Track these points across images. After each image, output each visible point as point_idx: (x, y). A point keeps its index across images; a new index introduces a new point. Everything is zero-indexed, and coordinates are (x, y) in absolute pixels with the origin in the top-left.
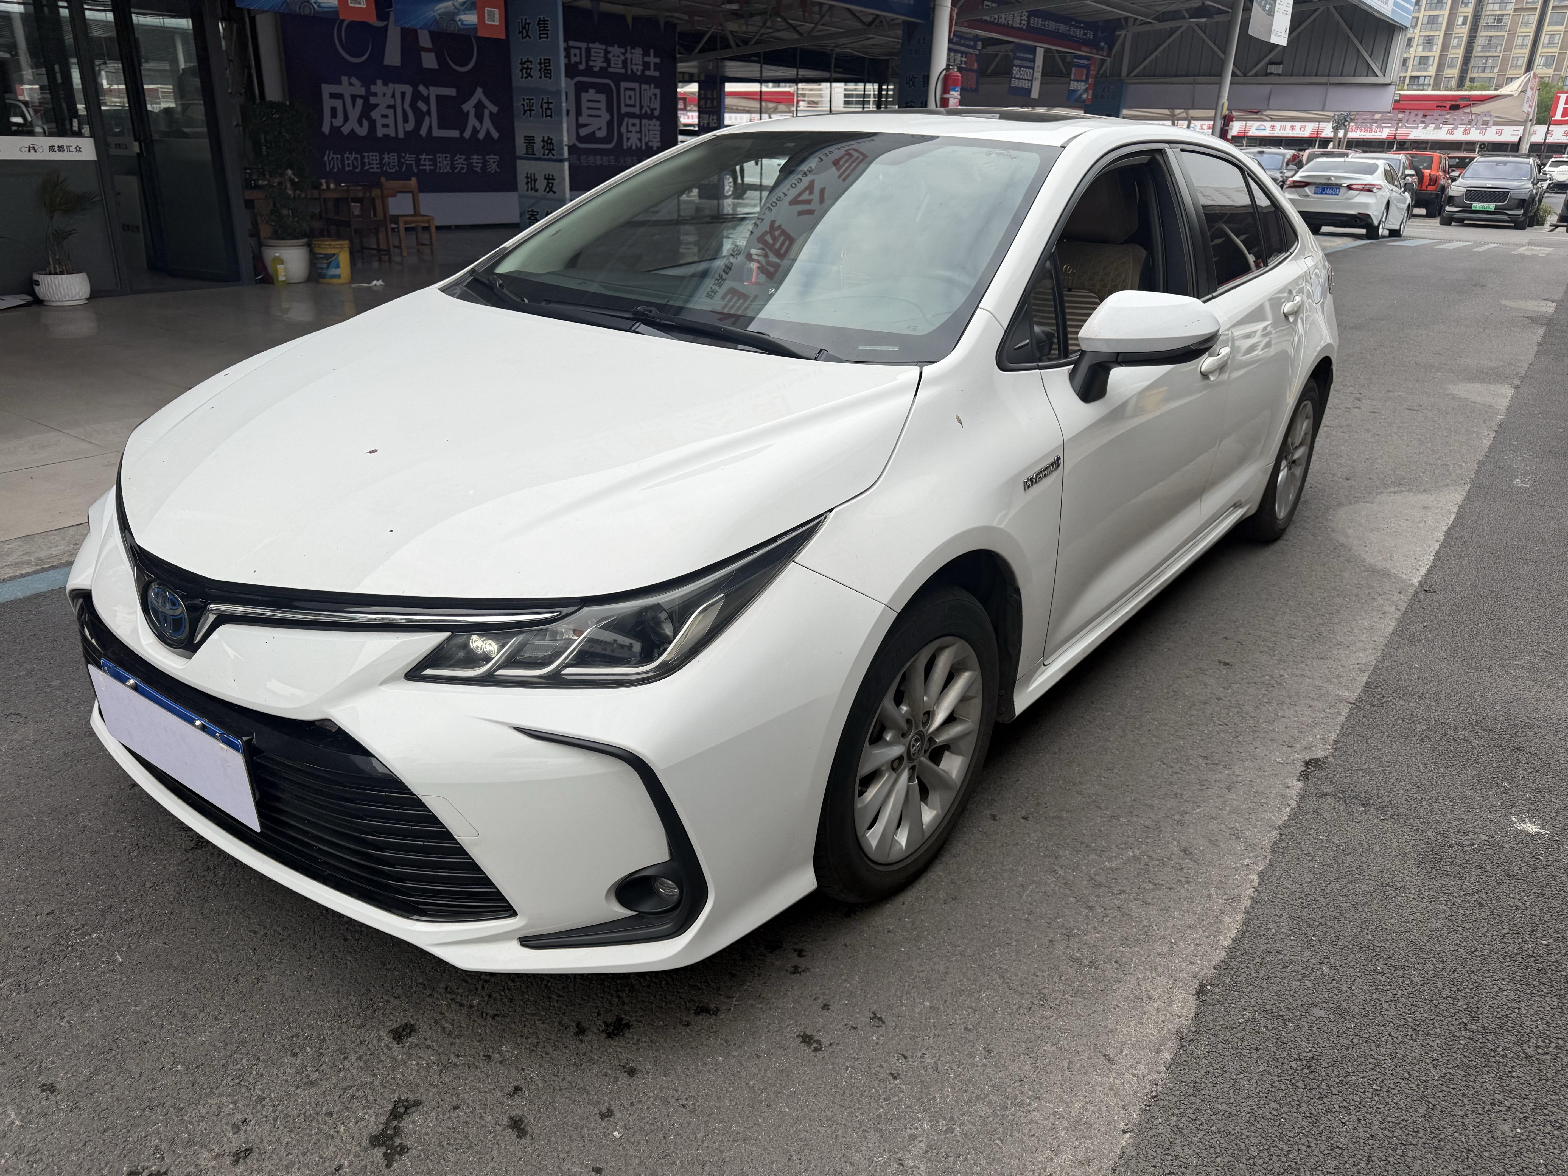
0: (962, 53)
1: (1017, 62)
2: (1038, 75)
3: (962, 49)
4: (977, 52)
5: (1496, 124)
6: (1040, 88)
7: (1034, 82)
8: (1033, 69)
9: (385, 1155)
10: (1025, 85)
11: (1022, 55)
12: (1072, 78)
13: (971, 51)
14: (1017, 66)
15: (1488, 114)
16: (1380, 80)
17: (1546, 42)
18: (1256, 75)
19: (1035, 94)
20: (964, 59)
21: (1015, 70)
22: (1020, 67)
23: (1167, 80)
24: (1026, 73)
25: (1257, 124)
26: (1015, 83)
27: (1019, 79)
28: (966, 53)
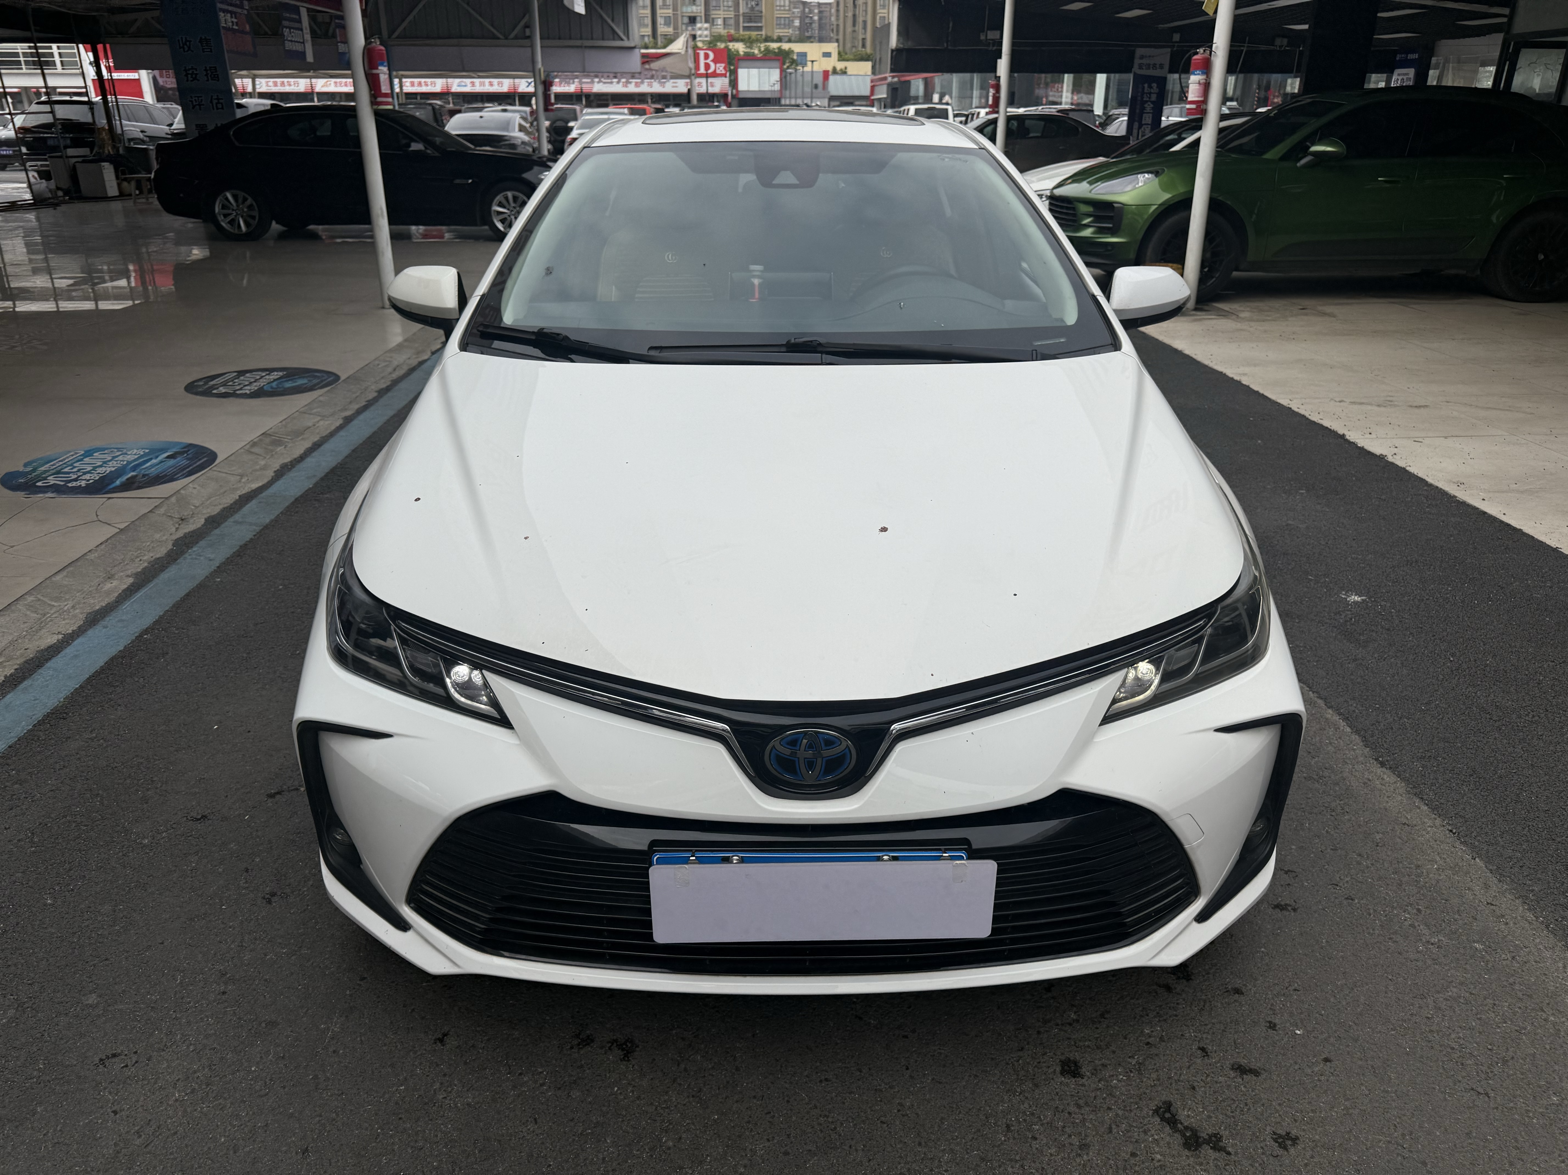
0: (231, 12)
1: (285, 23)
2: (308, 37)
3: (230, 8)
4: (246, 12)
5: (672, 78)
6: (313, 50)
7: (306, 45)
8: (302, 30)
9: (1213, 1148)
10: (298, 47)
11: (288, 15)
12: (339, 39)
13: (239, 10)
14: (286, 27)
15: (663, 69)
16: (626, 43)
17: (661, 4)
18: (516, 38)
19: (310, 58)
20: (235, 20)
21: (286, 32)
22: (290, 28)
23: (432, 42)
24: (295, 35)
25: (457, 81)
26: (289, 46)
27: (291, 41)
28: (235, 13)
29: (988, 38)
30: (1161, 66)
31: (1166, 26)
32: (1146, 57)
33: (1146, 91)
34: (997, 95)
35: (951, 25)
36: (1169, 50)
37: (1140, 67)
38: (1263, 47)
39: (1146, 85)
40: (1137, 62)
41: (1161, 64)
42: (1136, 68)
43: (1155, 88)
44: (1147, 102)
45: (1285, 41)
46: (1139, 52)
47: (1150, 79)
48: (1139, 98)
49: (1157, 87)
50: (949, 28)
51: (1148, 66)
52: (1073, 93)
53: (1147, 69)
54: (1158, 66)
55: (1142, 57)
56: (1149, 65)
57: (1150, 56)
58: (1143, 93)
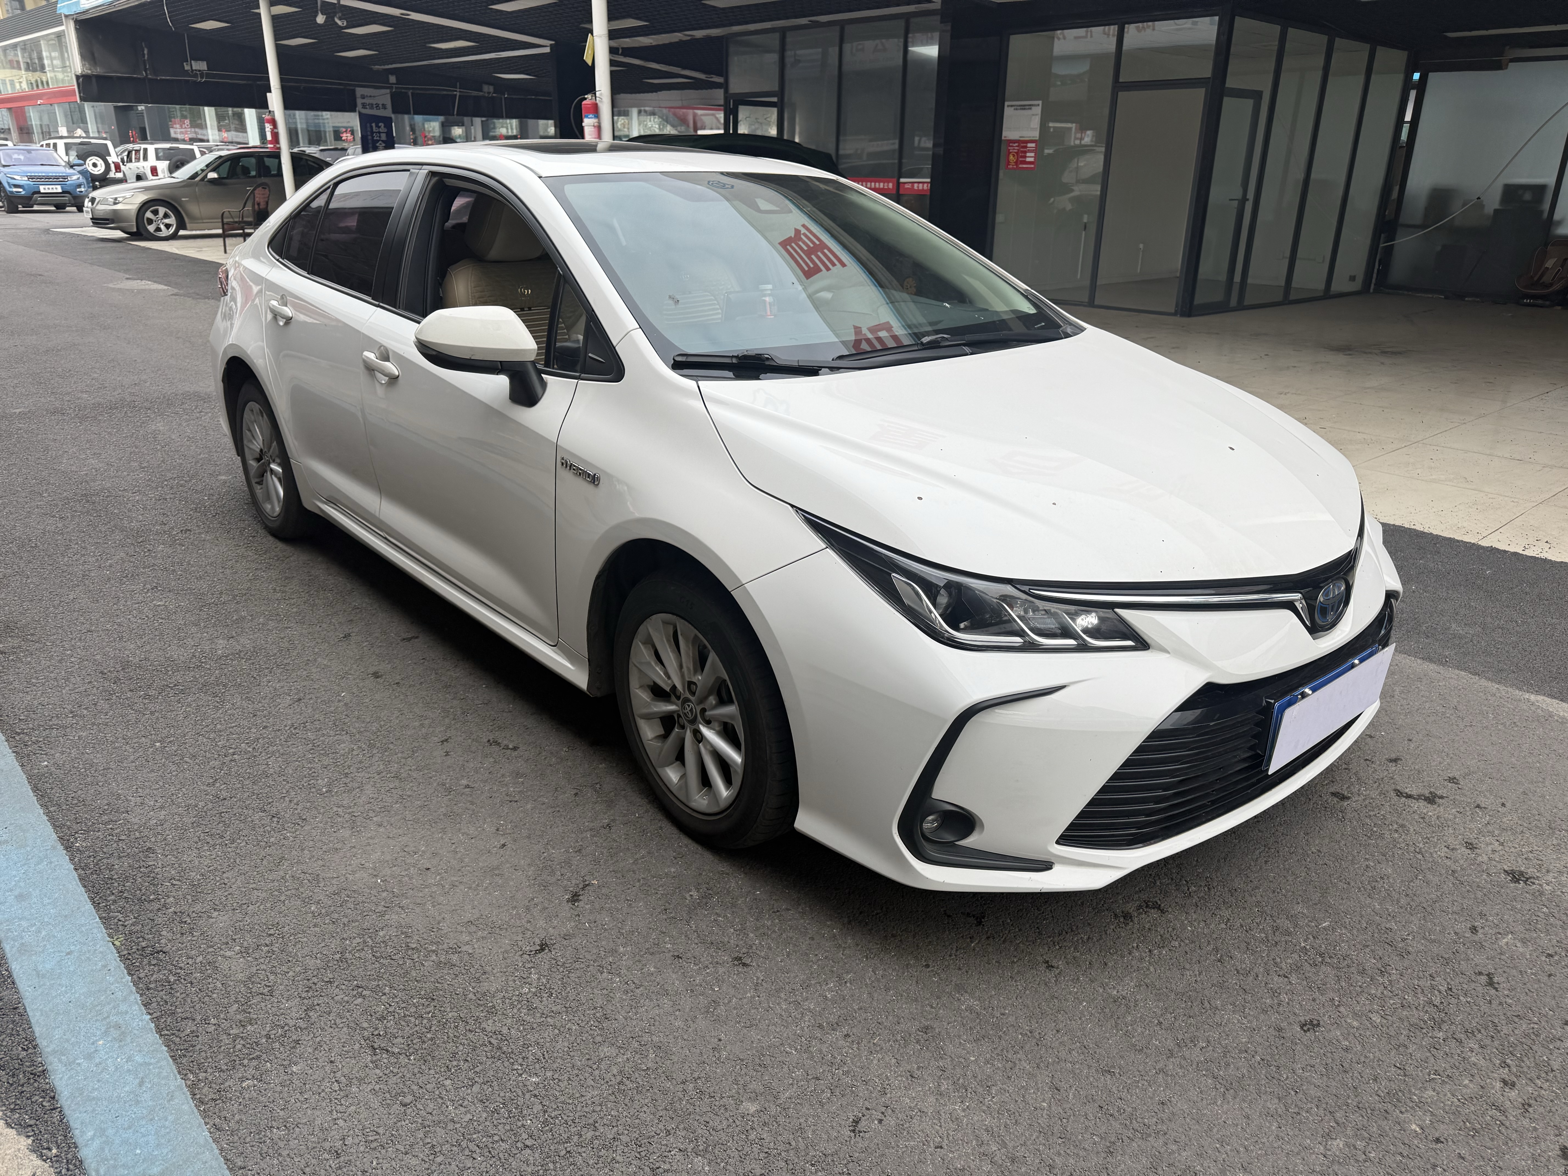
29: (194, 68)
30: (384, 107)
31: (383, 67)
32: (367, 96)
33: (374, 130)
34: (276, 130)
35: (146, 52)
36: (388, 91)
37: (364, 106)
38: (475, 93)
39: (374, 125)
40: (359, 101)
41: (383, 105)
42: (359, 107)
43: (382, 127)
44: (378, 141)
45: (491, 89)
46: (359, 91)
47: (378, 119)
48: (370, 137)
49: (385, 127)
50: (144, 54)
51: (371, 106)
52: (219, 130)
53: (370, 108)
54: (380, 106)
55: (363, 97)
56: (372, 104)
57: (370, 96)
58: (372, 133)
